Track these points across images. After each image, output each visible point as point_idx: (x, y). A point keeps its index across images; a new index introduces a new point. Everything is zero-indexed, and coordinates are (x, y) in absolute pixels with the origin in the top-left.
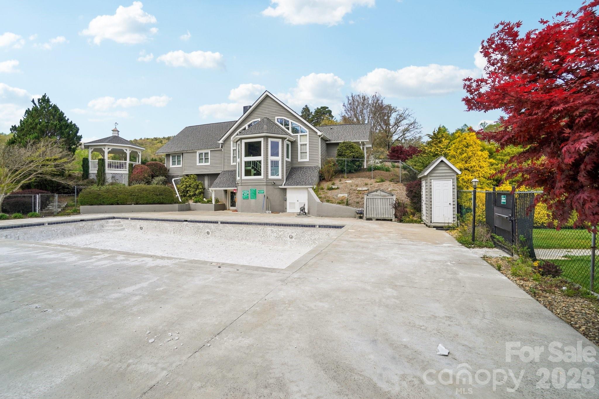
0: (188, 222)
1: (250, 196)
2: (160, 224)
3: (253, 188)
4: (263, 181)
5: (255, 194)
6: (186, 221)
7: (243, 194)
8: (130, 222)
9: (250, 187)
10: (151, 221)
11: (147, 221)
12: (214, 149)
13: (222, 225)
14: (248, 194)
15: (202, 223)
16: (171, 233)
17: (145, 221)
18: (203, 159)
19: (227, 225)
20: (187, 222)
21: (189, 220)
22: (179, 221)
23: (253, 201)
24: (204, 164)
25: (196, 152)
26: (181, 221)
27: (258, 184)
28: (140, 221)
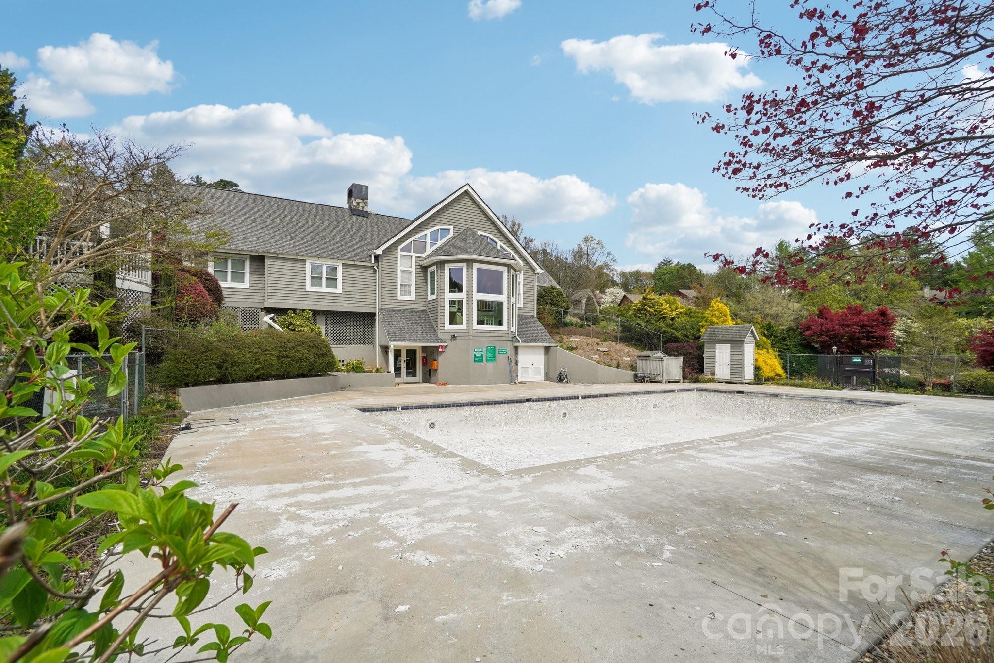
0: (533, 401)
1: (485, 357)
2: (477, 410)
3: (491, 345)
4: (507, 335)
5: (494, 355)
6: (528, 400)
7: (475, 355)
8: (400, 416)
9: (486, 343)
10: (456, 408)
11: (448, 409)
12: (352, 263)
13: (583, 400)
14: (482, 355)
15: (555, 402)
16: (500, 425)
17: (442, 409)
18: (321, 278)
19: (590, 399)
20: (531, 403)
21: (536, 397)
22: (517, 402)
23: (490, 365)
24: (324, 289)
25: (305, 261)
26: (521, 402)
27: (499, 337)
28: (429, 410)
